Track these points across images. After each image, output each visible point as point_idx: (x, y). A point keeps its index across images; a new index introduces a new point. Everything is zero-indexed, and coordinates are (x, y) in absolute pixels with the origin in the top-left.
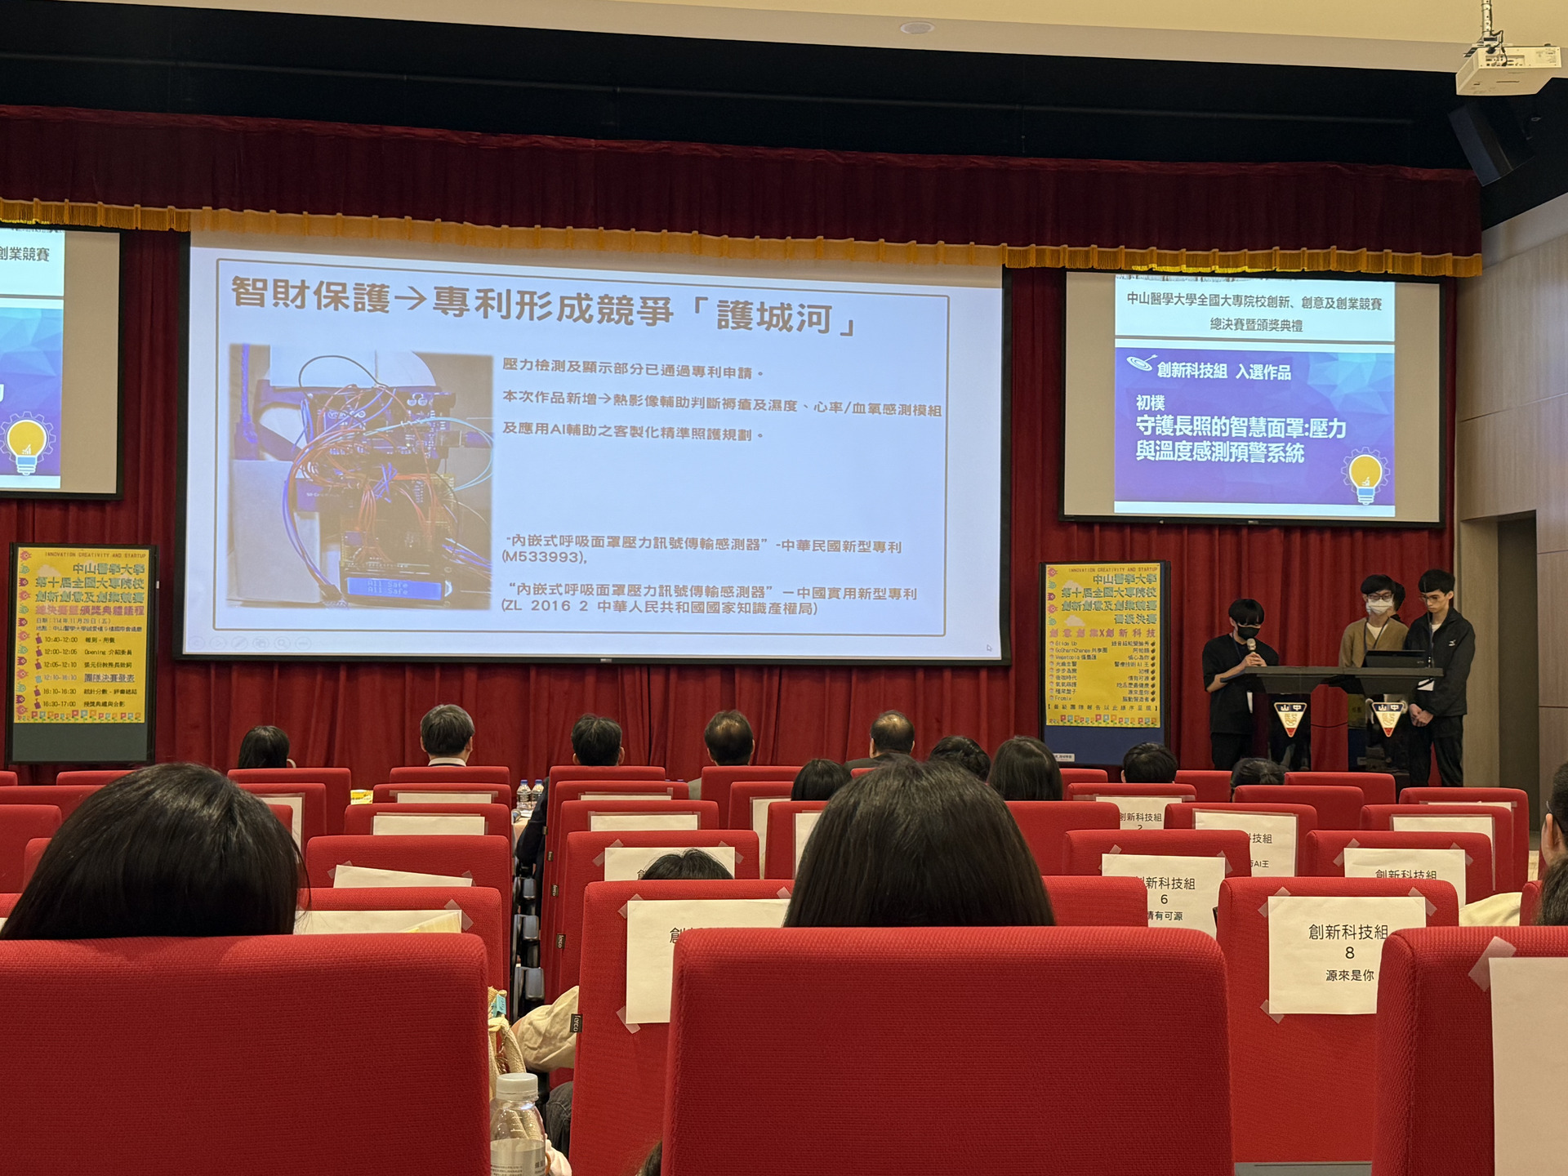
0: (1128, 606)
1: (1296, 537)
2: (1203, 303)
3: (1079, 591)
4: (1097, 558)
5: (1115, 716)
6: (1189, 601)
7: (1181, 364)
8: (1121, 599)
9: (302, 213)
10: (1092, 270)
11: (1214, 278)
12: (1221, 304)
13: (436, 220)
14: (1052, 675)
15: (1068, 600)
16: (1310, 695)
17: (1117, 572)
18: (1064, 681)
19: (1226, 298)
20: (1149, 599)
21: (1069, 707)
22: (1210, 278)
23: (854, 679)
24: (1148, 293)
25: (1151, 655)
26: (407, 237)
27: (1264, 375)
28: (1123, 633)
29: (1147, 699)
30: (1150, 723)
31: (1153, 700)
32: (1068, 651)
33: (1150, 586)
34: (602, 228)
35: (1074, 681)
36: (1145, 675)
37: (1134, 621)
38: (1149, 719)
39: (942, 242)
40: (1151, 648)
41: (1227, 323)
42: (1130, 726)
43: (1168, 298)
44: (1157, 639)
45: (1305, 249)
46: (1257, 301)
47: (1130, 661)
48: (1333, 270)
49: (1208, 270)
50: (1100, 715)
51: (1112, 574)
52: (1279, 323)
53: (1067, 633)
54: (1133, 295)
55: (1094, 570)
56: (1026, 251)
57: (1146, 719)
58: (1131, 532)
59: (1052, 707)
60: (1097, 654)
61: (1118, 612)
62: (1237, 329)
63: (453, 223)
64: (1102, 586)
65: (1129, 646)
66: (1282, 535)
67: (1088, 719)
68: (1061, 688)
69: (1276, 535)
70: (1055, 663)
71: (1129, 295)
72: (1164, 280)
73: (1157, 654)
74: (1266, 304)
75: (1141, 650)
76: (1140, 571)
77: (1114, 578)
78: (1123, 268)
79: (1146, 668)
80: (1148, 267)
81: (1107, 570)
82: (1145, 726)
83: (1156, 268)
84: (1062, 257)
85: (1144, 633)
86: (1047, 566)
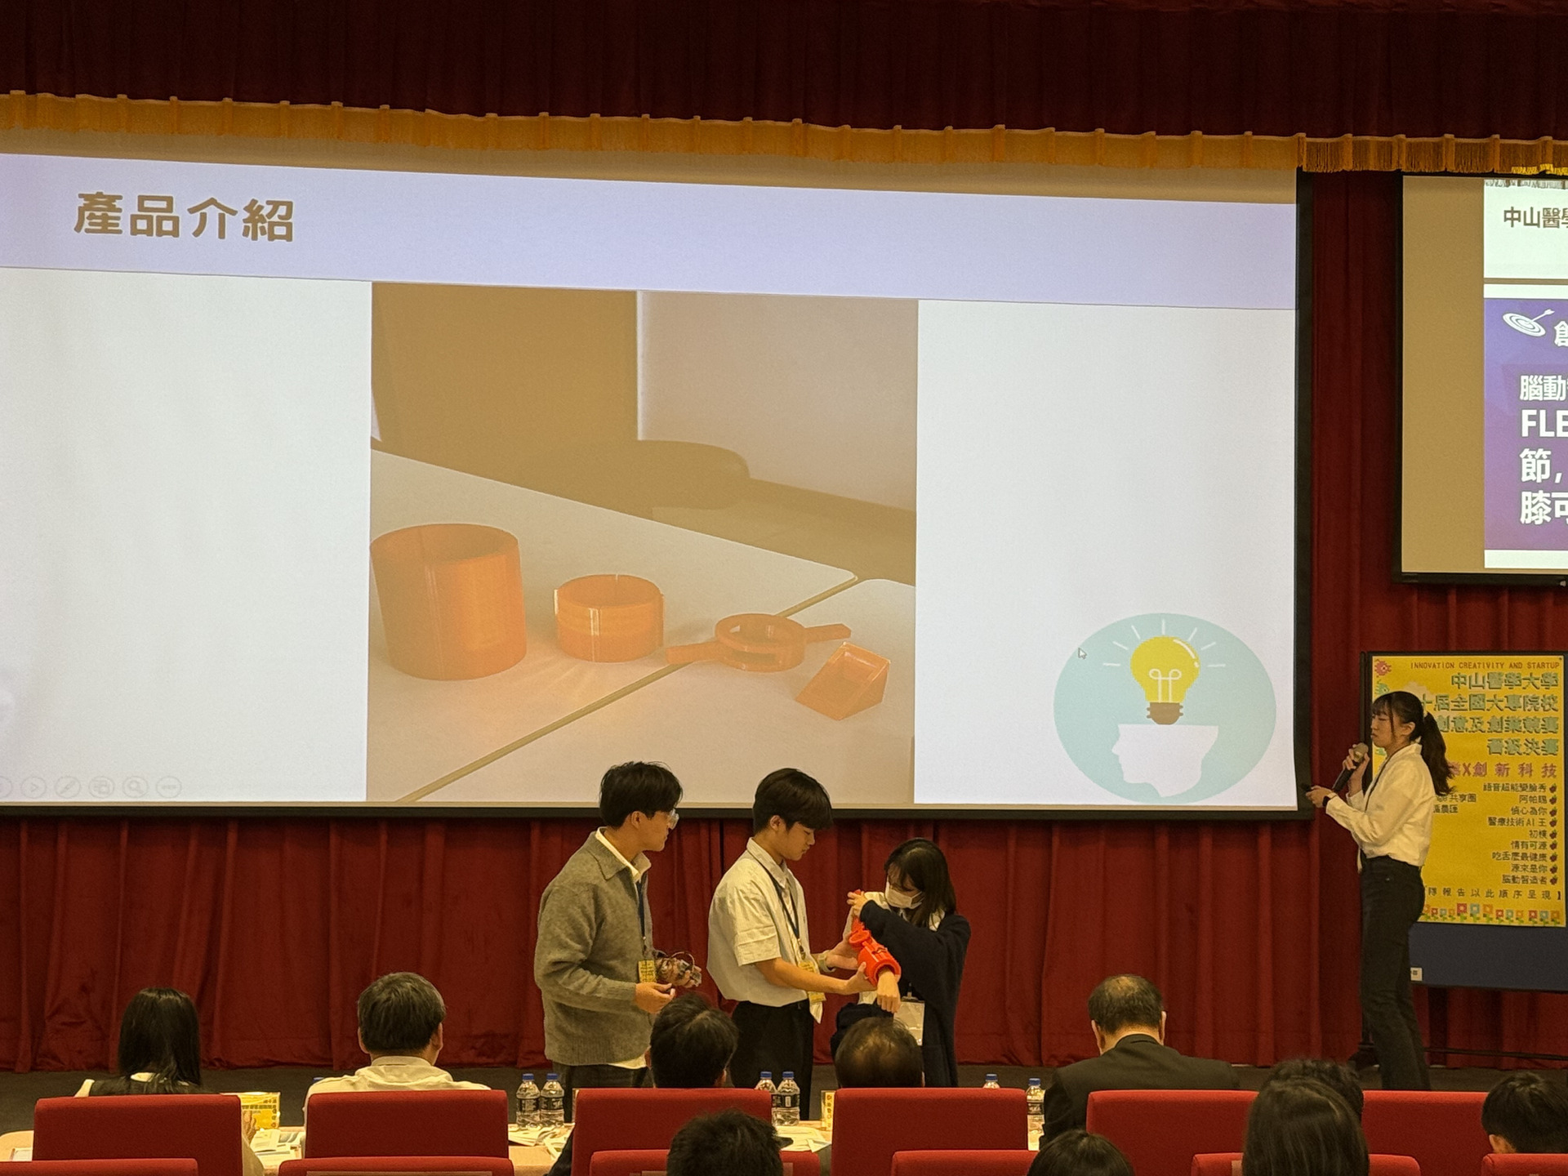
0: (1511, 725)
4: (1454, 646)
5: (1491, 907)
8: (1498, 714)
9: (168, 99)
10: (1446, 173)
13: (381, 106)
17: (1491, 670)
20: (1547, 715)
23: (1056, 841)
24: (1538, 208)
25: (1550, 807)
26: (335, 136)
28: (1501, 769)
29: (1543, 880)
30: (1550, 922)
31: (1554, 881)
33: (1548, 693)
34: (648, 115)
36: (1540, 840)
37: (1521, 751)
38: (1546, 912)
39: (1199, 133)
40: (1550, 795)
42: (1516, 923)
44: (1559, 781)
47: (1516, 817)
50: (1465, 906)
51: (1483, 672)
54: (1512, 211)
55: (1452, 665)
56: (1338, 143)
57: (1541, 912)
58: (1510, 599)
60: (1459, 804)
61: (1494, 736)
63: (409, 111)
64: (1465, 692)
65: (1511, 792)
67: (1444, 911)
71: (1506, 212)
73: (1560, 806)
75: (1532, 799)
76: (1529, 668)
77: (1486, 679)
78: (1497, 170)
79: (1542, 829)
80: (1538, 168)
81: (1475, 666)
82: (1540, 924)
83: (1552, 169)
84: (1395, 154)
85: (1538, 771)
86: (1374, 658)
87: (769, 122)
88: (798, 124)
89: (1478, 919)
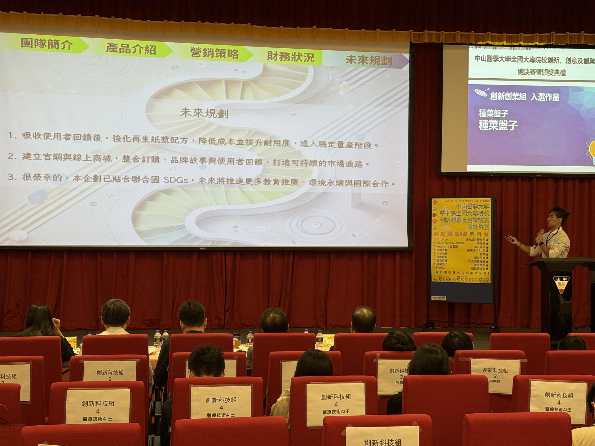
0: (473, 220)
1: (561, 183)
2: (514, 61)
3: (449, 212)
4: (458, 196)
5: (468, 277)
6: (505, 216)
7: (502, 93)
8: (471, 217)
9: (40, 13)
10: (457, 44)
11: (520, 48)
12: (523, 61)
13: (112, 17)
14: (435, 256)
15: (443, 217)
16: (571, 272)
17: (469, 203)
18: (441, 259)
19: (526, 58)
20: (486, 217)
21: (443, 272)
22: (518, 48)
23: (332, 257)
24: (486, 55)
25: (486, 246)
26: (97, 26)
27: (545, 99)
28: (471, 234)
29: (484, 269)
30: (485, 281)
31: (487, 269)
32: (443, 243)
33: (486, 210)
34: (200, 22)
35: (446, 259)
36: (483, 256)
37: (478, 228)
38: (485, 279)
39: (378, 30)
40: (486, 242)
41: (526, 71)
42: (475, 282)
43: (496, 58)
44: (489, 237)
45: (568, 33)
46: (542, 60)
47: (476, 249)
48: (582, 43)
49: (517, 44)
50: (460, 277)
51: (466, 203)
52: (554, 71)
53: (443, 234)
54: (478, 56)
55: (457, 201)
56: (423, 33)
57: (483, 279)
58: (475, 180)
59: (435, 272)
60: (458, 245)
61: (470, 223)
62: (531, 75)
64: (461, 209)
65: (474, 241)
66: (554, 182)
67: (453, 279)
68: (439, 262)
69: (550, 182)
70: (436, 250)
71: (476, 56)
72: (494, 49)
73: (489, 245)
74: (547, 61)
75: (481, 243)
76: (481, 202)
77: (467, 206)
78: (473, 43)
79: (484, 253)
80: (486, 42)
81: (464, 201)
82: (483, 282)
83: (490, 43)
84: (441, 37)
85: (483, 235)
86: (433, 199)
87: (240, 24)
88: (249, 25)
89: (464, 281)
